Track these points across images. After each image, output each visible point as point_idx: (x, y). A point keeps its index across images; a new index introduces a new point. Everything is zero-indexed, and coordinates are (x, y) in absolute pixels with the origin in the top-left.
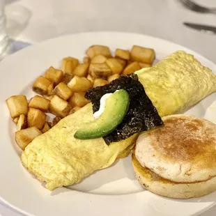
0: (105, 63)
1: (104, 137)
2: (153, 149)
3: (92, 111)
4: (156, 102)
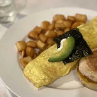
0: (62, 23)
1: (63, 61)
3: (57, 48)
4: (89, 42)
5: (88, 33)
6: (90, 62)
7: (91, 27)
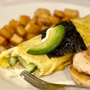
2: (86, 60)
4: (83, 35)
5: (84, 26)
6: (88, 55)
7: (87, 20)
